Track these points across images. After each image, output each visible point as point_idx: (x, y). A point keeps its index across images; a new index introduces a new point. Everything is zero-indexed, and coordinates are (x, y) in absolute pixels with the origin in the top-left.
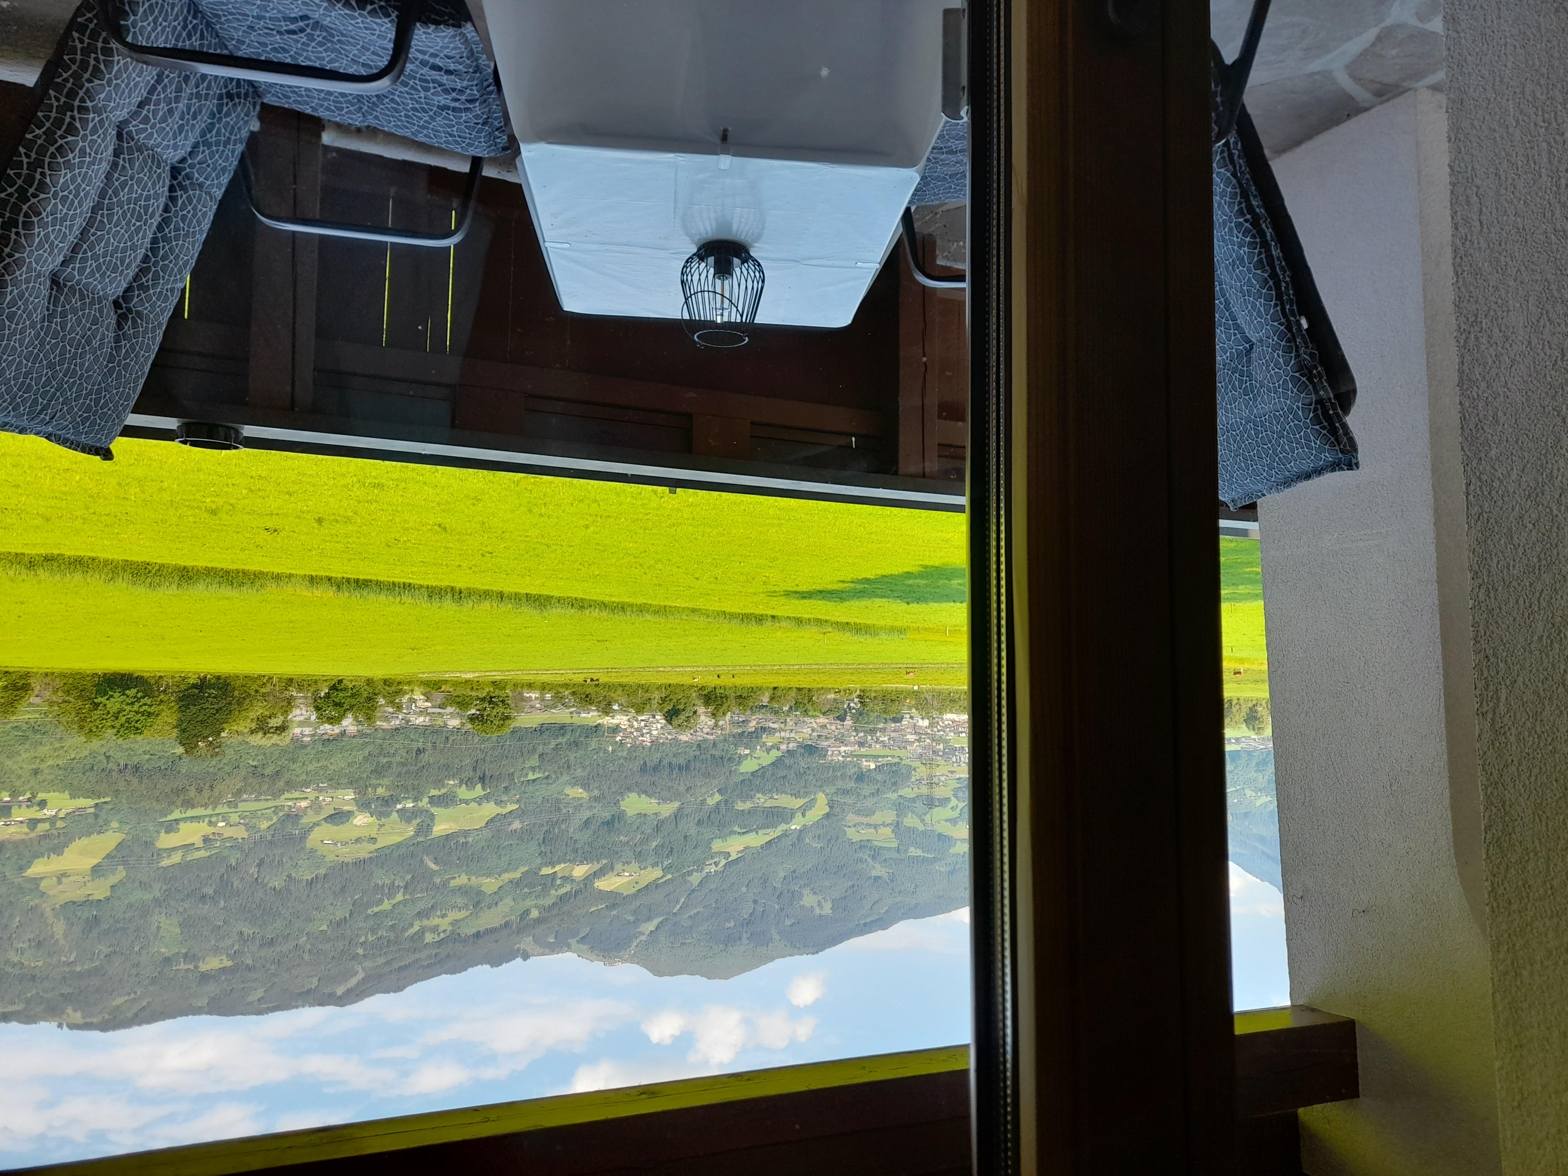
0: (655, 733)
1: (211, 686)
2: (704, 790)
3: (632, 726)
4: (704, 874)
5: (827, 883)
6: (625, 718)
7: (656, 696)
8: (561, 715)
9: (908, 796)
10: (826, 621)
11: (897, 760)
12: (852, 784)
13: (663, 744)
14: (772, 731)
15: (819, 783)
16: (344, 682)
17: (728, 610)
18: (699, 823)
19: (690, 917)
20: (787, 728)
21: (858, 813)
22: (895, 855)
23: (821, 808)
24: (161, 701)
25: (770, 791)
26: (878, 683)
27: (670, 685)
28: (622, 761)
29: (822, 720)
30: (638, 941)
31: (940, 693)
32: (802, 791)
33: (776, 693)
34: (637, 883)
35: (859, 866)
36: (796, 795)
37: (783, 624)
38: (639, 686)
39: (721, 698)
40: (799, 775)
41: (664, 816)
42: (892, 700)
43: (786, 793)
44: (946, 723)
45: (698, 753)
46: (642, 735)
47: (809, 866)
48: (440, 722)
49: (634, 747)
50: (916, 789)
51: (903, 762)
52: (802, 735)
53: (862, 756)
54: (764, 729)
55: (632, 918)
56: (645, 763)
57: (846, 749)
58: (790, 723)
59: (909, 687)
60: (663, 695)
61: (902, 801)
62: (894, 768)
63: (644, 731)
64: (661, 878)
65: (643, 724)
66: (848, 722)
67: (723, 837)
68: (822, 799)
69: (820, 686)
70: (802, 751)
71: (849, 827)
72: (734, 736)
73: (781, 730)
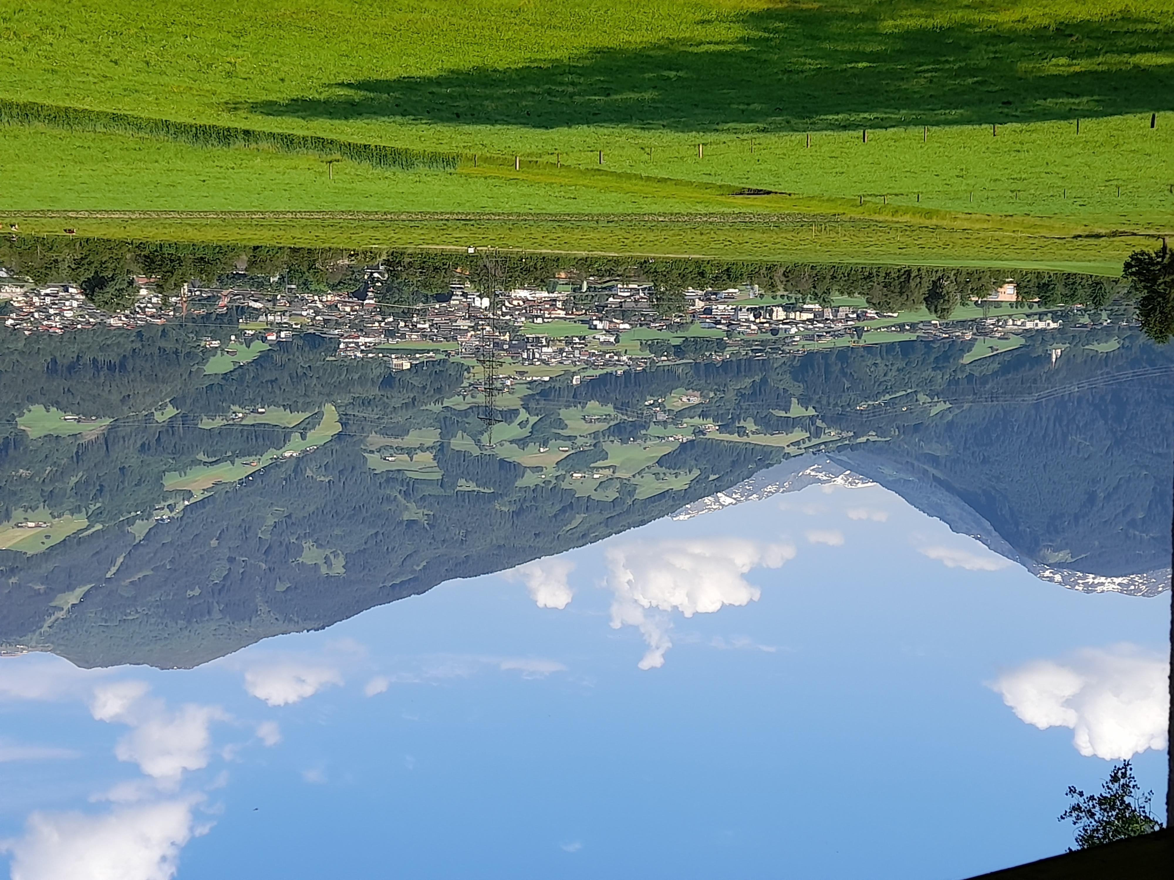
0: (68, 314)
2: (149, 400)
3: (31, 304)
4: (152, 523)
5: (337, 531)
6: (19, 291)
7: (67, 257)
9: (457, 408)
10: (332, 142)
11: (443, 356)
12: (376, 391)
13: (81, 330)
14: (255, 314)
15: (326, 390)
17: (172, 119)
18: (143, 448)
19: (132, 583)
20: (277, 308)
21: (385, 432)
22: (437, 491)
25: (252, 401)
26: (415, 242)
27: (88, 240)
28: (16, 356)
29: (331, 297)
30: (53, 618)
31: (506, 259)
32: (301, 401)
33: (257, 255)
34: (47, 537)
35: (386, 507)
36: (292, 408)
37: (264, 145)
38: (37, 240)
39: (172, 261)
40: (296, 378)
41: (88, 438)
42: (436, 268)
43: (277, 405)
44: (515, 303)
45: (137, 345)
46: (48, 318)
47: (312, 508)
49: (36, 336)
50: (469, 398)
51: (452, 359)
52: (300, 320)
53: (392, 351)
54: (242, 311)
55: (40, 587)
56: (54, 361)
57: (368, 340)
58: (282, 302)
59: (462, 249)
60: (78, 256)
61: (449, 414)
62: (438, 368)
63: (52, 311)
64: (86, 529)
65: (48, 300)
66: (370, 301)
67: (182, 470)
68: (330, 412)
69: (327, 246)
70: (301, 343)
71: (372, 452)
72: (194, 320)
73: (267, 312)
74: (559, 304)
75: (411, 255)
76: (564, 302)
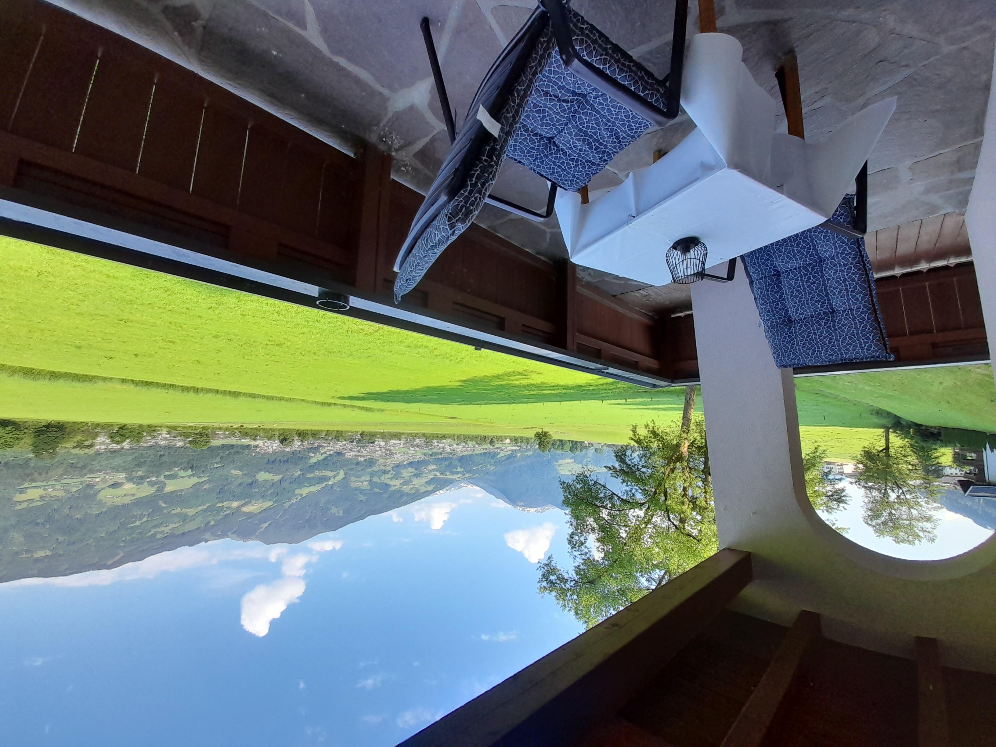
0: (274, 448)
1: (53, 426)
3: (264, 445)
6: (262, 442)
7: (277, 433)
8: (232, 441)
16: (127, 426)
23: (341, 475)
24: (25, 433)
26: (367, 429)
27: (283, 429)
29: (344, 443)
31: (390, 433)
33: (328, 433)
38: (270, 429)
39: (305, 434)
42: (372, 435)
44: (391, 444)
46: (269, 449)
48: (173, 443)
54: (321, 446)
58: (332, 444)
59: (380, 430)
60: (280, 433)
65: (269, 444)
66: (355, 443)
69: (345, 430)
73: (328, 446)
74: (402, 444)
75: (367, 432)
76: (403, 443)
